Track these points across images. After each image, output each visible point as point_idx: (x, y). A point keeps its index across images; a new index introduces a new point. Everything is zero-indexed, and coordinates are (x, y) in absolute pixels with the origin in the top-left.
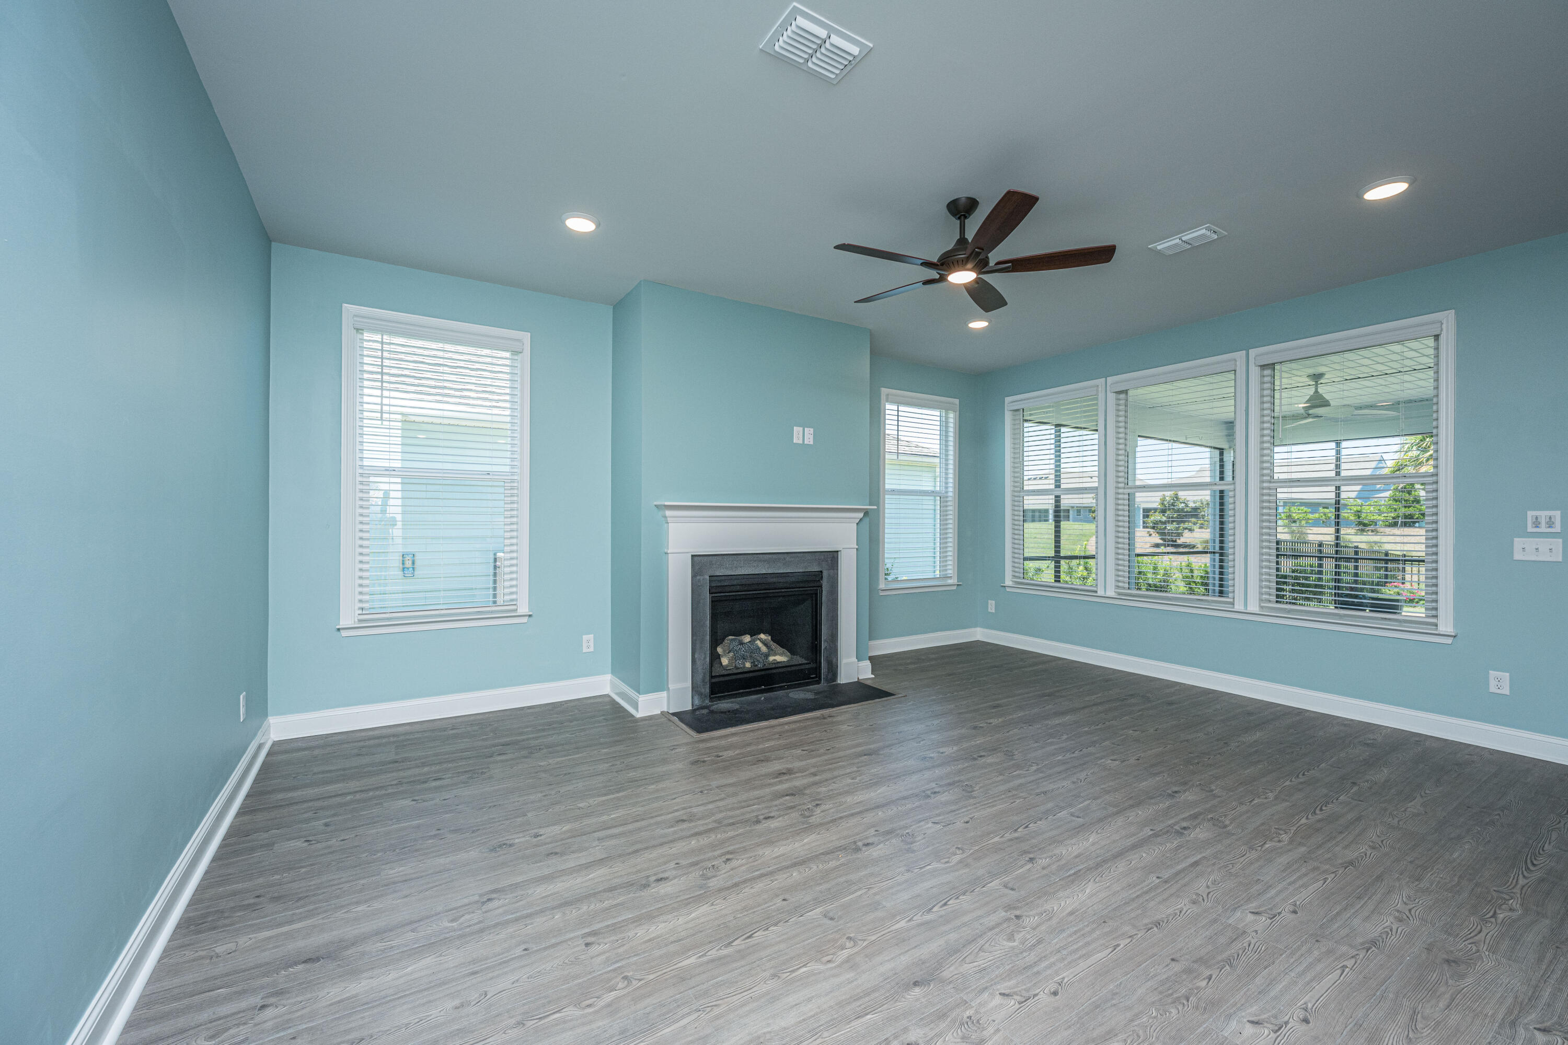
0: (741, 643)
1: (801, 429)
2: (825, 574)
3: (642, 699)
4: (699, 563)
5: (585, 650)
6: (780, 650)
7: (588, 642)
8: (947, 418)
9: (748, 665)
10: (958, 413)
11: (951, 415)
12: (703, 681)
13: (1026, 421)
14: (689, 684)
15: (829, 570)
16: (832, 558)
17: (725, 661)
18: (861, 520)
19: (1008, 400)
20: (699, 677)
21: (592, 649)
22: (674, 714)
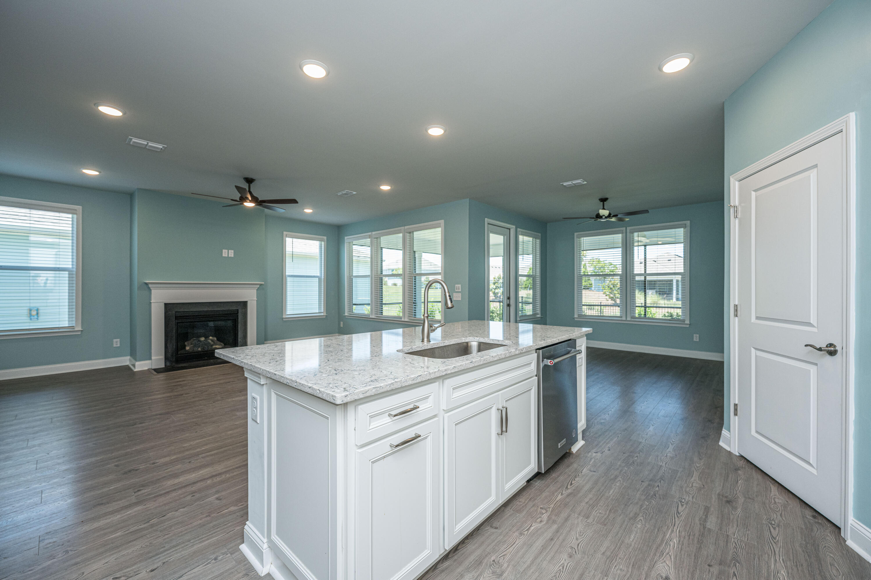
0: (200, 341)
1: (227, 251)
2: (240, 311)
3: (137, 363)
4: (168, 307)
5: (115, 345)
6: (219, 342)
7: (117, 343)
8: (321, 244)
9: (199, 349)
10: (326, 242)
11: (323, 243)
12: (172, 355)
13: (354, 245)
14: (163, 357)
15: (242, 309)
16: (244, 304)
17: (188, 348)
18: (258, 288)
19: (346, 238)
20: (169, 355)
21: (119, 345)
22: (153, 369)
